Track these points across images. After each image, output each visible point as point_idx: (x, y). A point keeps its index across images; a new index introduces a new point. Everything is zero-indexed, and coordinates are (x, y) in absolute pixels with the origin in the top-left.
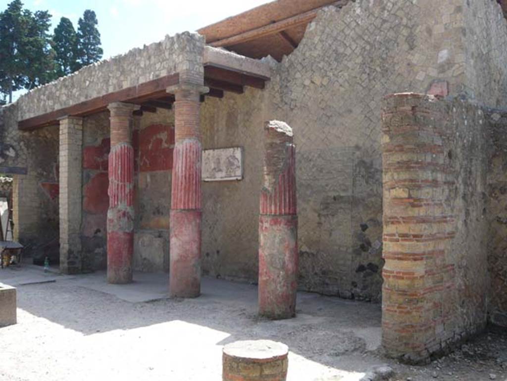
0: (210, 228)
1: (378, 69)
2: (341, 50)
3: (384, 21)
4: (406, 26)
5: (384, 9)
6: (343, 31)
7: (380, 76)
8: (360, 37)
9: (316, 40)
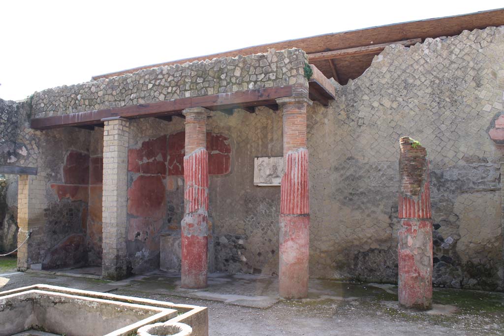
0: (263, 230)
1: (448, 100)
2: (411, 81)
3: (452, 62)
4: (473, 68)
5: (451, 52)
6: (412, 65)
7: (449, 104)
8: (429, 72)
9: (384, 70)
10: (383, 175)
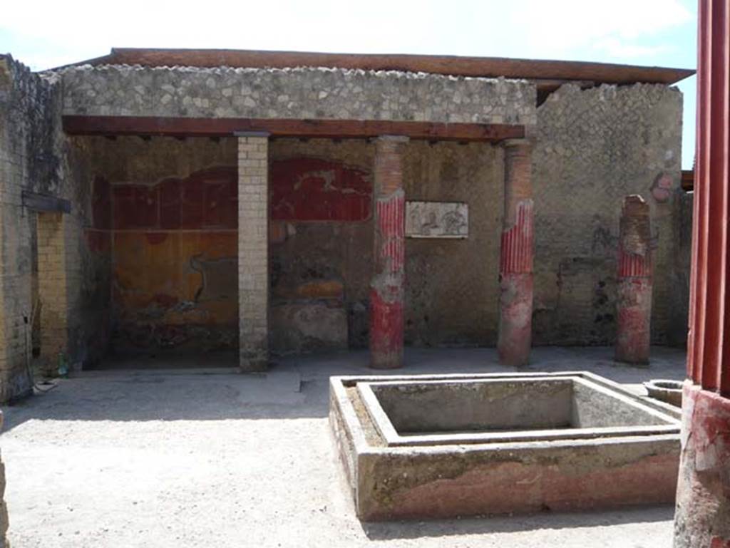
1: (618, 153)
2: (585, 128)
3: (625, 115)
4: (643, 124)
5: (625, 104)
6: (587, 111)
7: (619, 159)
8: (603, 122)
9: (560, 112)
10: (553, 229)
